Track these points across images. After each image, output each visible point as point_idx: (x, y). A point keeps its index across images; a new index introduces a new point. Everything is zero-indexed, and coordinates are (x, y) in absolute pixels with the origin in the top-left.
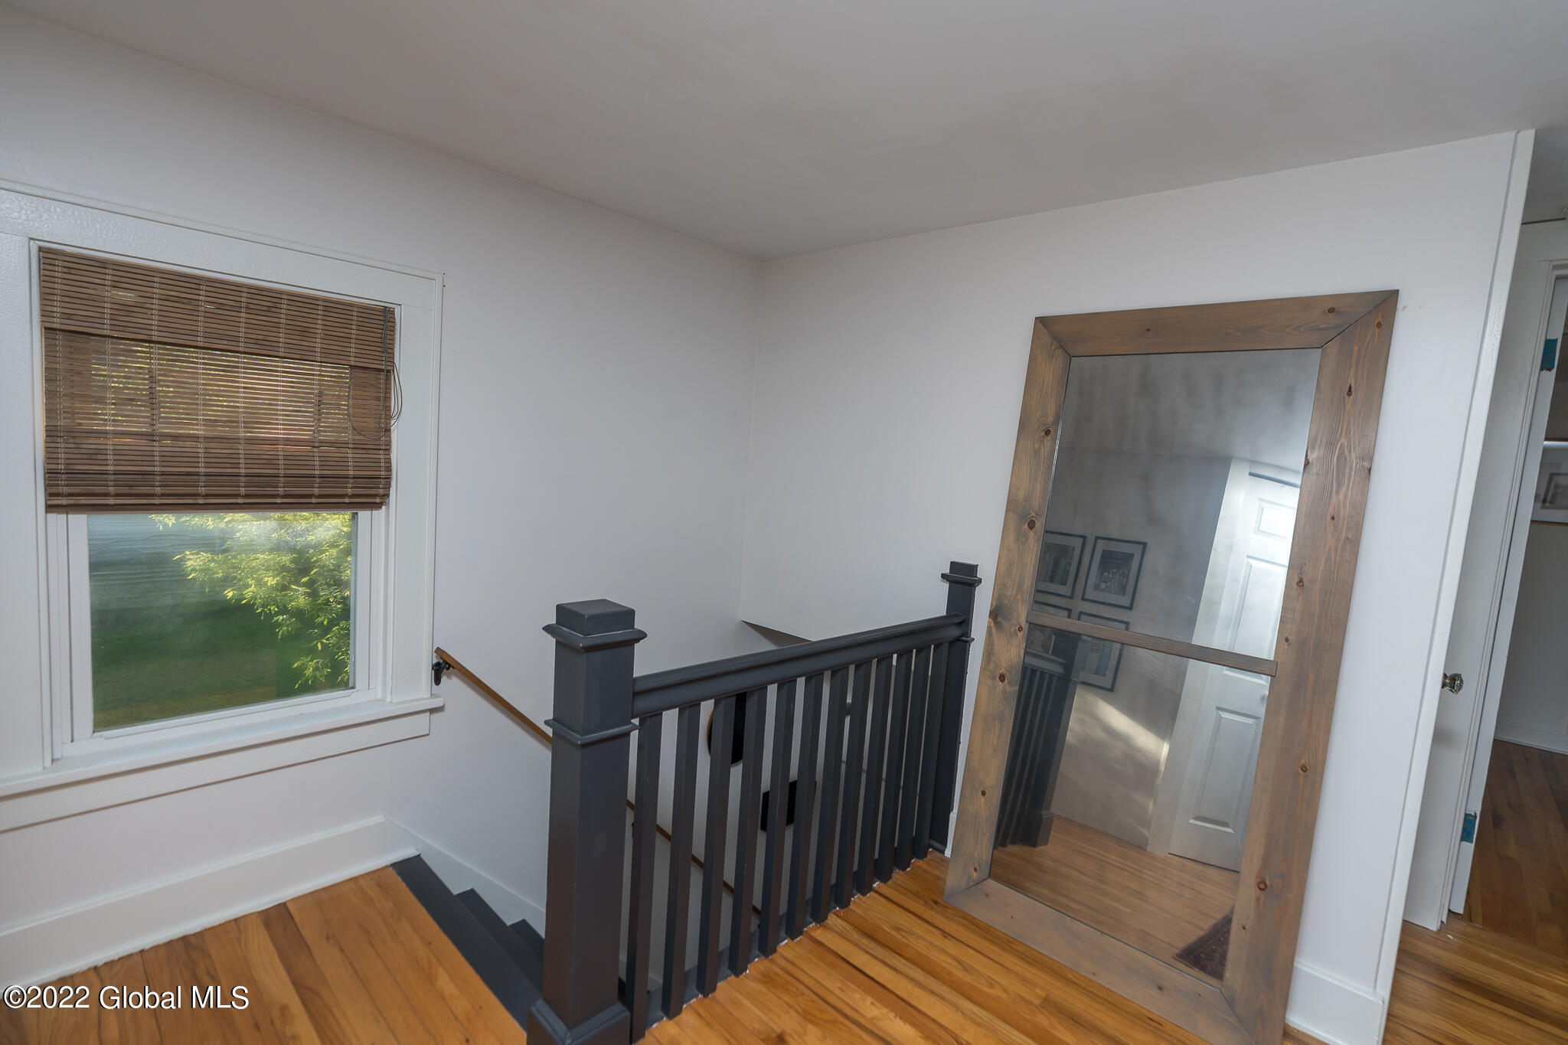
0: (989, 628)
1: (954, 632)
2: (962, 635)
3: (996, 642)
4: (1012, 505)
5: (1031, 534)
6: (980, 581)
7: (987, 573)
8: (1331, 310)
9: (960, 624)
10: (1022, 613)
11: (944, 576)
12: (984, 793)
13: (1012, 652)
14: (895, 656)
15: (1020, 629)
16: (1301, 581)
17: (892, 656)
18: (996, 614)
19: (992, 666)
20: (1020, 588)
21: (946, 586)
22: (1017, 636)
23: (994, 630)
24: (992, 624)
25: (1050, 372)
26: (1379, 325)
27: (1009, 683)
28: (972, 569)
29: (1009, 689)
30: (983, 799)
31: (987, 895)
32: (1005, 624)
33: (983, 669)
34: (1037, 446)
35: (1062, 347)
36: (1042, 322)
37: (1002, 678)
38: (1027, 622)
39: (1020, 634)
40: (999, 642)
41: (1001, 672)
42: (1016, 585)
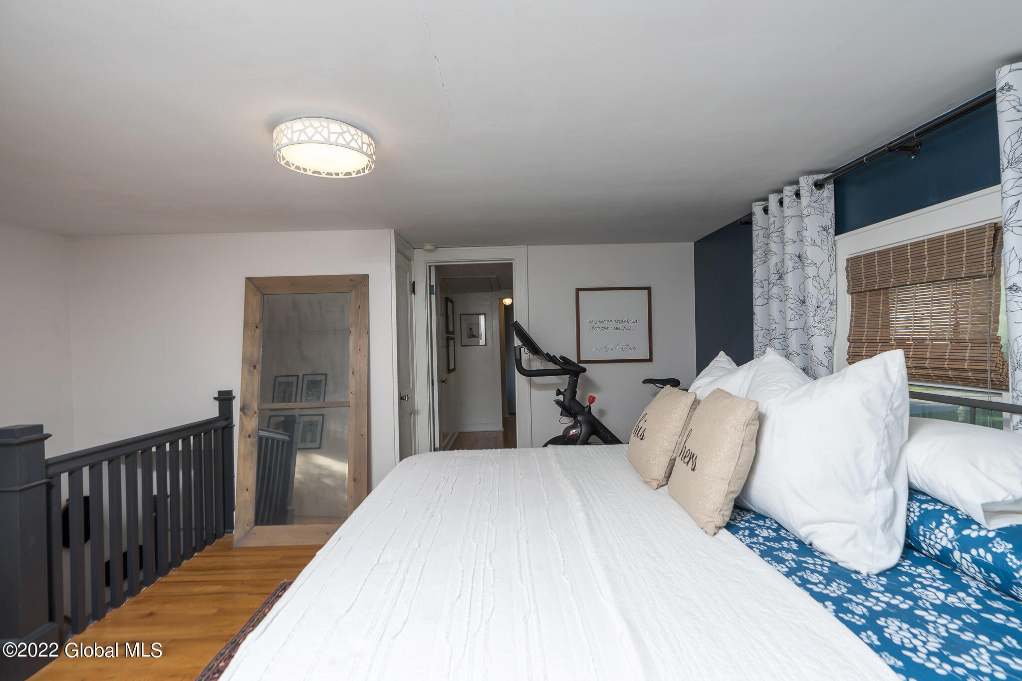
0: (241, 416)
1: (223, 423)
2: (229, 424)
3: (245, 421)
4: (245, 360)
5: (255, 371)
6: (234, 397)
7: (237, 393)
8: (351, 280)
9: (226, 419)
10: (255, 406)
11: (215, 398)
12: (247, 490)
13: (252, 423)
14: (192, 437)
15: (255, 413)
16: (353, 372)
17: (190, 438)
18: (243, 409)
19: (244, 432)
20: (253, 395)
21: (217, 402)
22: (254, 416)
23: (243, 416)
24: (242, 414)
25: (255, 301)
26: (365, 285)
27: (253, 437)
28: (230, 392)
29: (253, 440)
30: (247, 493)
31: (254, 534)
32: (248, 412)
33: (240, 435)
34: (253, 333)
35: (259, 291)
36: (249, 280)
37: (249, 436)
38: (258, 409)
39: (255, 415)
40: (246, 420)
41: (249, 434)
42: (251, 394)
